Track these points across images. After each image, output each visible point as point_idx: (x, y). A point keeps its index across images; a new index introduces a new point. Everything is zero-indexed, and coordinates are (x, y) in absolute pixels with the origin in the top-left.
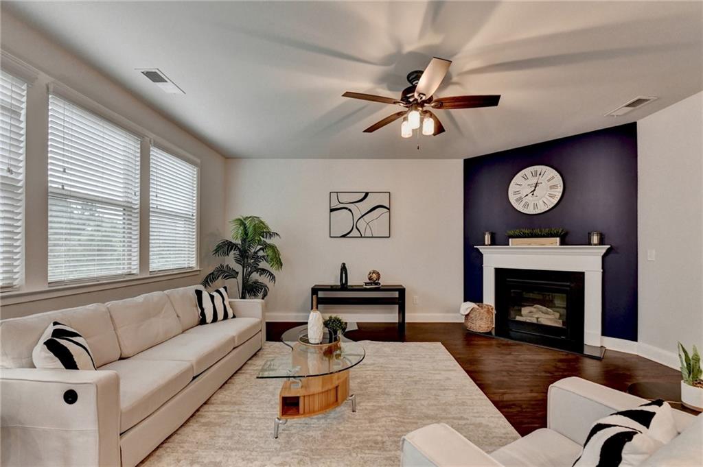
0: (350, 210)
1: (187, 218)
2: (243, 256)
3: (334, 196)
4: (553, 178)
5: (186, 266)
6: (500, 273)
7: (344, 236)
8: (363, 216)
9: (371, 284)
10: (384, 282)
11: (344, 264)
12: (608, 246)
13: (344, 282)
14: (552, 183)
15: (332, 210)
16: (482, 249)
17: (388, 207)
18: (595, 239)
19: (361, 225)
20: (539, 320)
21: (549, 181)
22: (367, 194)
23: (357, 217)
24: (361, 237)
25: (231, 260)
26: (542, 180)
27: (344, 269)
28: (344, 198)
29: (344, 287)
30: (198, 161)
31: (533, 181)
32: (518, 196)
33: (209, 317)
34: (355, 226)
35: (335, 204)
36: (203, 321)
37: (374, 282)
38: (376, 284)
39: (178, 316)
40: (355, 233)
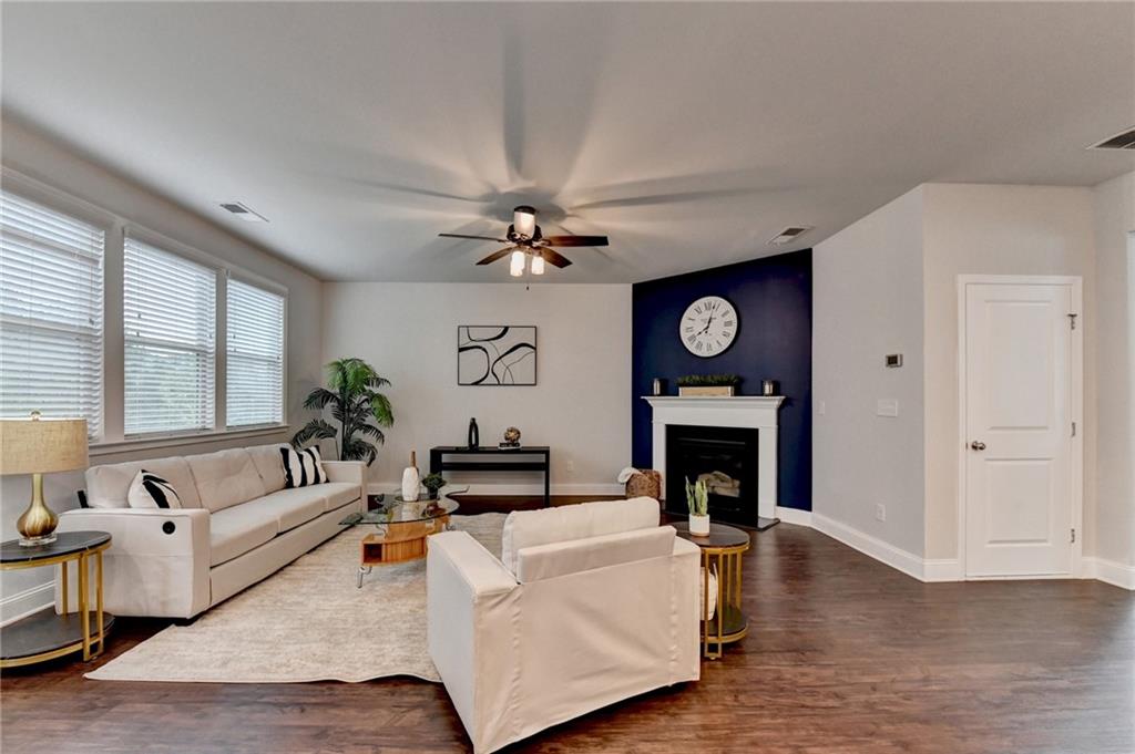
0: (484, 350)
1: (271, 362)
2: (344, 409)
3: (464, 332)
4: (727, 313)
5: (270, 421)
6: (673, 431)
7: (476, 384)
8: (500, 358)
9: (508, 445)
10: (524, 443)
11: (474, 419)
12: (783, 397)
13: (474, 442)
14: (727, 318)
15: (461, 350)
16: (651, 401)
17: (534, 345)
18: (768, 388)
19: (499, 368)
20: (716, 489)
21: (723, 316)
22: (506, 329)
23: (494, 356)
24: (499, 384)
25: (328, 414)
26: (717, 314)
27: (473, 426)
28: (476, 334)
29: (473, 448)
30: (286, 289)
31: (706, 315)
32: (691, 334)
33: (297, 480)
34: (491, 371)
35: (465, 342)
36: (289, 485)
37: (512, 443)
38: (514, 445)
39: (261, 477)
40: (491, 379)
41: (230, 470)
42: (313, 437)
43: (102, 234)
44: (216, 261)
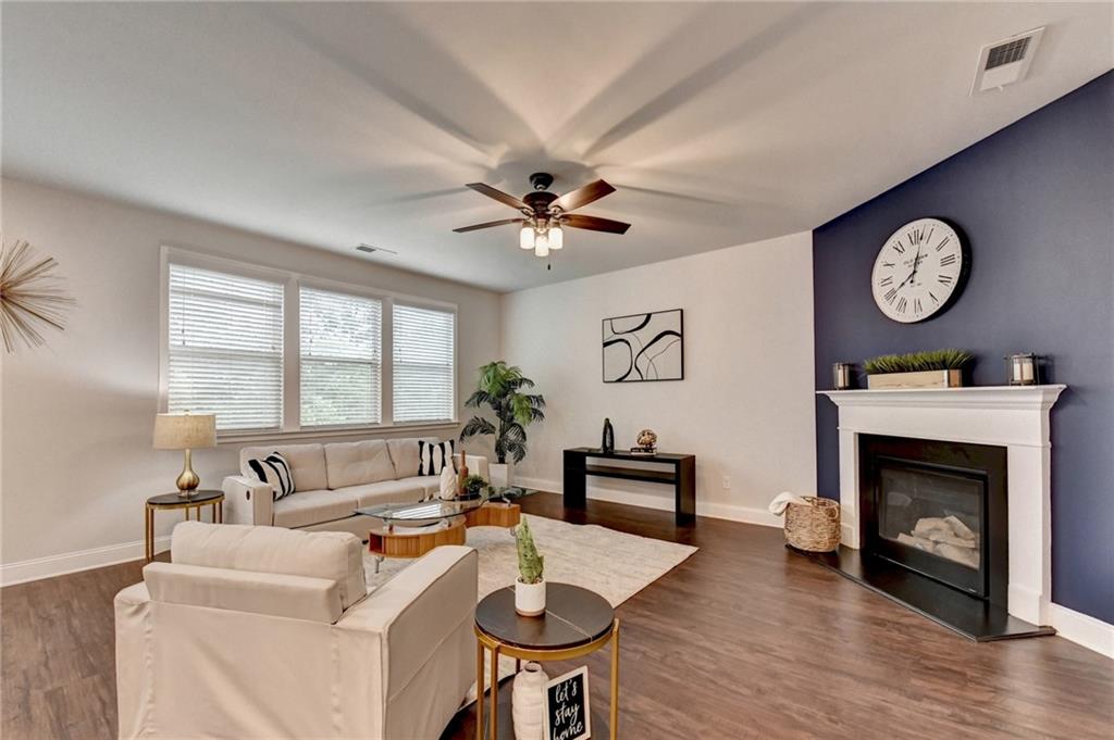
0: (627, 342)
3: (607, 323)
4: (946, 241)
6: (867, 442)
7: (620, 380)
8: (644, 350)
9: (641, 450)
10: (661, 447)
11: (607, 420)
12: (1064, 386)
13: (608, 445)
14: (945, 252)
15: (605, 345)
16: (835, 397)
17: (680, 332)
18: (1021, 370)
19: (642, 363)
20: (938, 546)
21: (939, 248)
22: (649, 316)
23: (636, 349)
24: (643, 381)
26: (927, 247)
27: (608, 426)
28: (620, 326)
29: (608, 451)
30: (455, 307)
31: (911, 253)
32: (888, 289)
33: (426, 470)
34: (634, 366)
35: (610, 336)
36: (421, 473)
38: (646, 450)
39: (393, 464)
40: (634, 375)
41: (358, 457)
42: (477, 433)
43: (283, 287)
44: (379, 292)
